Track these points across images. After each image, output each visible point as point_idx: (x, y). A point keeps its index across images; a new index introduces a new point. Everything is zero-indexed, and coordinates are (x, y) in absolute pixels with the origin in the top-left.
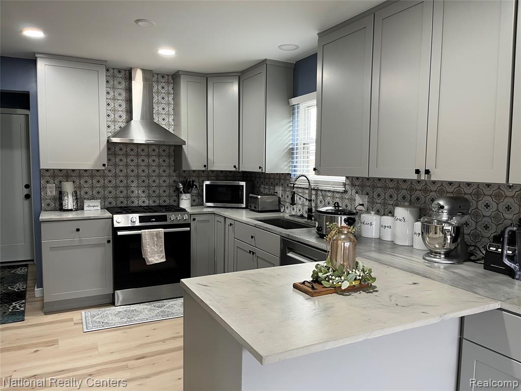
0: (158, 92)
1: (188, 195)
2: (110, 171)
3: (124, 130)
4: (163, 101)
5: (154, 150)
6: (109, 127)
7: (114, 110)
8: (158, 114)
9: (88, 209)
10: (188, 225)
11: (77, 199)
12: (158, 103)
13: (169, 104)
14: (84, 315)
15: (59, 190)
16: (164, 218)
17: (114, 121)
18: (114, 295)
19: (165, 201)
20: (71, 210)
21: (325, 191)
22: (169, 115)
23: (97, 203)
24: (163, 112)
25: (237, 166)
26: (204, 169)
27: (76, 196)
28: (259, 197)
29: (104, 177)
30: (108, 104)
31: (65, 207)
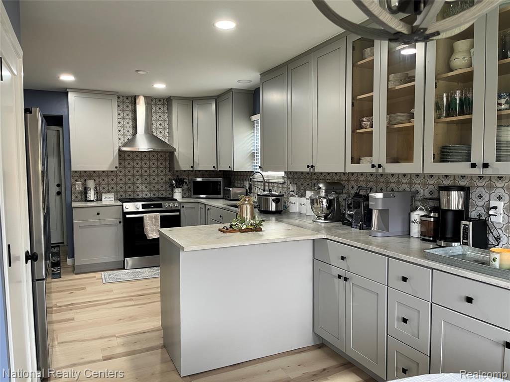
0: (156, 112)
1: (180, 190)
2: (121, 172)
3: (131, 142)
4: (160, 119)
5: (153, 156)
6: (120, 139)
7: (124, 127)
8: (157, 128)
9: (105, 200)
10: (178, 211)
11: (97, 193)
12: (156, 120)
13: (164, 121)
14: (103, 275)
15: (85, 186)
16: (160, 206)
17: (124, 135)
18: (124, 261)
19: (162, 194)
20: (93, 201)
21: (273, 183)
22: (165, 129)
23: (112, 195)
24: (160, 127)
25: (216, 167)
26: (191, 169)
27: (97, 190)
28: (231, 189)
29: (117, 176)
30: (119, 123)
31: (89, 199)
